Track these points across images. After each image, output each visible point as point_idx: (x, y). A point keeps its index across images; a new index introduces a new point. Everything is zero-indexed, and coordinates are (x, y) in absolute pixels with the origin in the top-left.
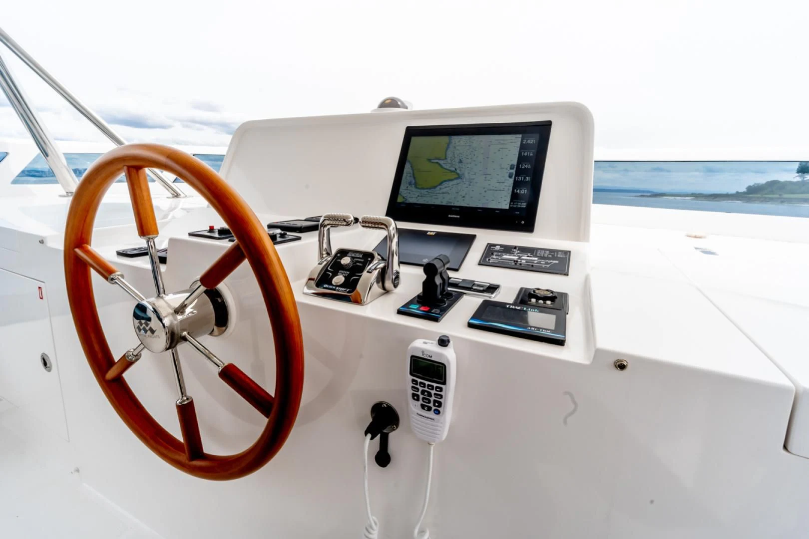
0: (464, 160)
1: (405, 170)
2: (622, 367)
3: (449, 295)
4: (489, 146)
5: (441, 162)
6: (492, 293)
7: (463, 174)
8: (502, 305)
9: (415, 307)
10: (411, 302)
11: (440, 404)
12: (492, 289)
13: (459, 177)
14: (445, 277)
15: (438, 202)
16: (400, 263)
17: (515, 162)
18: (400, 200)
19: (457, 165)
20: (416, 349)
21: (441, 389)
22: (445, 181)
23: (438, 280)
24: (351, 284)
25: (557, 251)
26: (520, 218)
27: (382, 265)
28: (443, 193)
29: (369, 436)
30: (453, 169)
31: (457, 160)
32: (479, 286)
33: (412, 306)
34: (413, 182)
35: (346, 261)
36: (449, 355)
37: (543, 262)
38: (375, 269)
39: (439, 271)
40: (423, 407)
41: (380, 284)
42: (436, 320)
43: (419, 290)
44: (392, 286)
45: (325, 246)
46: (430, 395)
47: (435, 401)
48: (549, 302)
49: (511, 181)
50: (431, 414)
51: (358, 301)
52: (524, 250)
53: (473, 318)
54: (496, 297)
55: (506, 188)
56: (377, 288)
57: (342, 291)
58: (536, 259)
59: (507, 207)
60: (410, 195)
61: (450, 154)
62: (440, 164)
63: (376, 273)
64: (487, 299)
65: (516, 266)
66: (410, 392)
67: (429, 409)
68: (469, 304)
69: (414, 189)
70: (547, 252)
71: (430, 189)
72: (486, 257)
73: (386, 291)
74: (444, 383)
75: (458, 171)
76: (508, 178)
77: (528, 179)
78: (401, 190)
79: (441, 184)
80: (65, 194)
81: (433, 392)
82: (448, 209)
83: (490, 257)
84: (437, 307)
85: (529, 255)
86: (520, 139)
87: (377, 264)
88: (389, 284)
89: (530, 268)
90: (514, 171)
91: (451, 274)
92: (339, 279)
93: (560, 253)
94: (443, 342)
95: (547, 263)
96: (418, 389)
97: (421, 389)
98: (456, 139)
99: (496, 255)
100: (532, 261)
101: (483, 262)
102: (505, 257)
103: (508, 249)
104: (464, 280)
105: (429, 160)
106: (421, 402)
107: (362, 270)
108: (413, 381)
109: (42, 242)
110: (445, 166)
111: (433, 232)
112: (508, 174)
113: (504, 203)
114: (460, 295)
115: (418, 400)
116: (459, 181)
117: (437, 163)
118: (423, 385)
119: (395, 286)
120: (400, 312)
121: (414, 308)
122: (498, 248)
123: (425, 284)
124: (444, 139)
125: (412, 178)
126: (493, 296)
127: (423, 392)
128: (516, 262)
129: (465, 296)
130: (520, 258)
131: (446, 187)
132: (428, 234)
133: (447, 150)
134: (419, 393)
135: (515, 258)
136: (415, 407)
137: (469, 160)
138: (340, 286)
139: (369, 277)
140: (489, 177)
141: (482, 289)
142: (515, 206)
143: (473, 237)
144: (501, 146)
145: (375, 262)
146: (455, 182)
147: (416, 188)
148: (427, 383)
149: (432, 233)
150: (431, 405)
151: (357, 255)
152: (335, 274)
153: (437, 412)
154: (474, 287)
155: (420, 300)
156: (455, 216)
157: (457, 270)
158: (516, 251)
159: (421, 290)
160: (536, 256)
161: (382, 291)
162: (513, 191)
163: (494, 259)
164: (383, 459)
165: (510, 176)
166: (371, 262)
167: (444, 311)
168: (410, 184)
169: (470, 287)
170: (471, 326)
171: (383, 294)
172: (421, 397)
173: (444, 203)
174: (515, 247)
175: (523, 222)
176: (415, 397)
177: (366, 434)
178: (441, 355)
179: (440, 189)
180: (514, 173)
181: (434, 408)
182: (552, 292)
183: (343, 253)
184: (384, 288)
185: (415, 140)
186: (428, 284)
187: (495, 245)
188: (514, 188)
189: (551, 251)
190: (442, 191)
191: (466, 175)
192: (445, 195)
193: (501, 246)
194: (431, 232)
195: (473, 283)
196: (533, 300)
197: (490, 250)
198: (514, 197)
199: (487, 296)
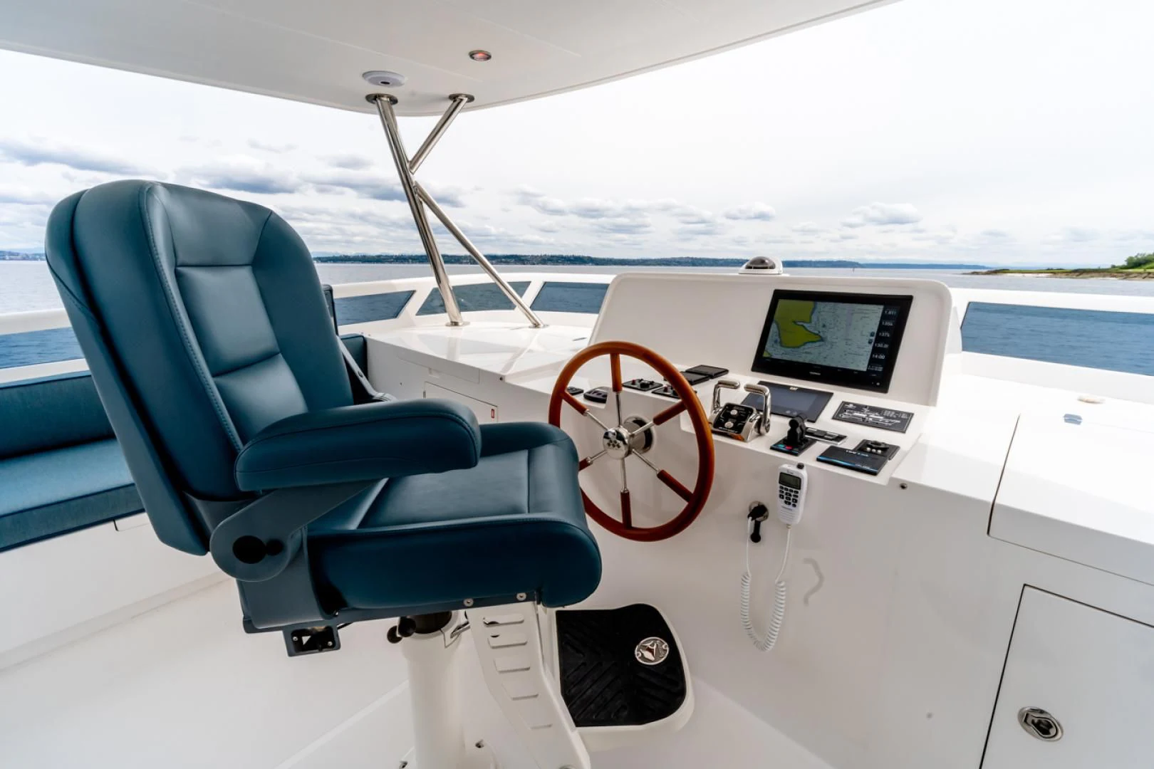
0: (827, 324)
1: (771, 330)
2: (903, 487)
3: (806, 440)
4: (852, 314)
5: (805, 325)
6: (839, 441)
7: (826, 338)
8: (844, 450)
9: (783, 446)
10: (779, 443)
11: (796, 501)
12: (840, 438)
13: (822, 339)
14: (804, 429)
15: (801, 360)
16: (772, 413)
17: (875, 330)
18: (765, 355)
19: (821, 329)
20: (784, 469)
21: (797, 492)
22: (809, 342)
23: (798, 431)
24: (738, 428)
25: (902, 413)
26: (875, 380)
27: (758, 417)
28: (806, 353)
29: (751, 518)
30: (817, 332)
31: (821, 324)
32: (830, 435)
33: (780, 445)
34: (779, 340)
35: (734, 412)
36: (803, 474)
37: (887, 421)
38: (755, 419)
39: (800, 424)
40: (786, 502)
41: (757, 429)
42: (796, 455)
43: (785, 435)
44: (765, 431)
45: (716, 399)
46: (790, 495)
47: (793, 499)
48: (879, 451)
49: (870, 348)
50: (791, 507)
51: (743, 440)
52: (873, 409)
53: (822, 455)
54: (840, 445)
55: (865, 354)
56: (754, 432)
57: (732, 432)
58: (881, 418)
59: (865, 370)
60: (774, 352)
61: (814, 318)
62: (804, 327)
63: (755, 422)
64: (835, 445)
65: (864, 422)
66: (778, 493)
67: (790, 504)
68: (821, 447)
69: (779, 347)
70: (893, 413)
71: (794, 347)
72: (839, 413)
73: (760, 434)
74: (800, 489)
75: (821, 334)
76: (867, 344)
77: (886, 346)
78: (766, 346)
79: (805, 344)
80: (450, 323)
81: (792, 494)
82: (810, 367)
83: (844, 413)
84: (797, 447)
85: (877, 414)
86: (881, 311)
87: (755, 417)
88: (763, 429)
89: (875, 425)
90: (873, 338)
91: (807, 425)
92: (729, 424)
93: (904, 415)
94: (800, 466)
95: (890, 422)
96: (783, 492)
97: (785, 491)
98: (821, 305)
99: (849, 412)
100: (878, 420)
101: (836, 417)
102: (856, 414)
103: (859, 408)
104: (818, 431)
105: (795, 322)
106: (785, 499)
107: (745, 419)
108: (781, 488)
109: (501, 379)
110: (809, 329)
111: (796, 387)
112: (867, 341)
113: (862, 366)
114: (815, 441)
115: (783, 498)
116: (821, 343)
117: (802, 325)
118: (787, 489)
119: (767, 431)
120: (772, 448)
121: (781, 446)
122: (851, 406)
123: (789, 432)
124: (810, 304)
125: (777, 338)
126: (839, 443)
127: (786, 494)
128: (864, 419)
129: (818, 442)
130: (868, 416)
131: (809, 348)
132: (791, 388)
133: (812, 313)
134: (784, 494)
135: (864, 416)
136: (781, 502)
137: (832, 326)
138: (731, 429)
139: (750, 424)
140: (849, 342)
141: (831, 438)
142: (872, 369)
143: (831, 394)
144: (863, 315)
145: (754, 415)
146: (818, 344)
147: (782, 346)
148: (789, 488)
149: (794, 389)
150: (791, 501)
151: (741, 409)
152: (726, 421)
153: (794, 506)
154: (826, 436)
155: (785, 441)
156: (816, 374)
157: (814, 422)
158: (866, 410)
159: (786, 435)
160: (882, 415)
161: (756, 434)
162: (871, 356)
163: (846, 415)
164: (756, 537)
165: (870, 343)
166: (751, 414)
167: (801, 450)
168: (776, 342)
169: (822, 435)
170: (818, 460)
171: (757, 436)
172: (785, 496)
173: (807, 361)
174: (866, 407)
175: (878, 384)
176: (781, 497)
177: (749, 517)
178: (798, 473)
179: (804, 349)
180: (874, 341)
181: (792, 503)
182: (886, 444)
183: (730, 407)
184: (759, 432)
185: (781, 302)
186: (792, 433)
187: (848, 403)
188: (872, 353)
189: (897, 412)
190: (804, 351)
191: (829, 339)
192: (808, 355)
193: (854, 404)
194: (794, 387)
195: (825, 433)
196: (869, 449)
197: (844, 407)
198: (872, 361)
199: (834, 443)
